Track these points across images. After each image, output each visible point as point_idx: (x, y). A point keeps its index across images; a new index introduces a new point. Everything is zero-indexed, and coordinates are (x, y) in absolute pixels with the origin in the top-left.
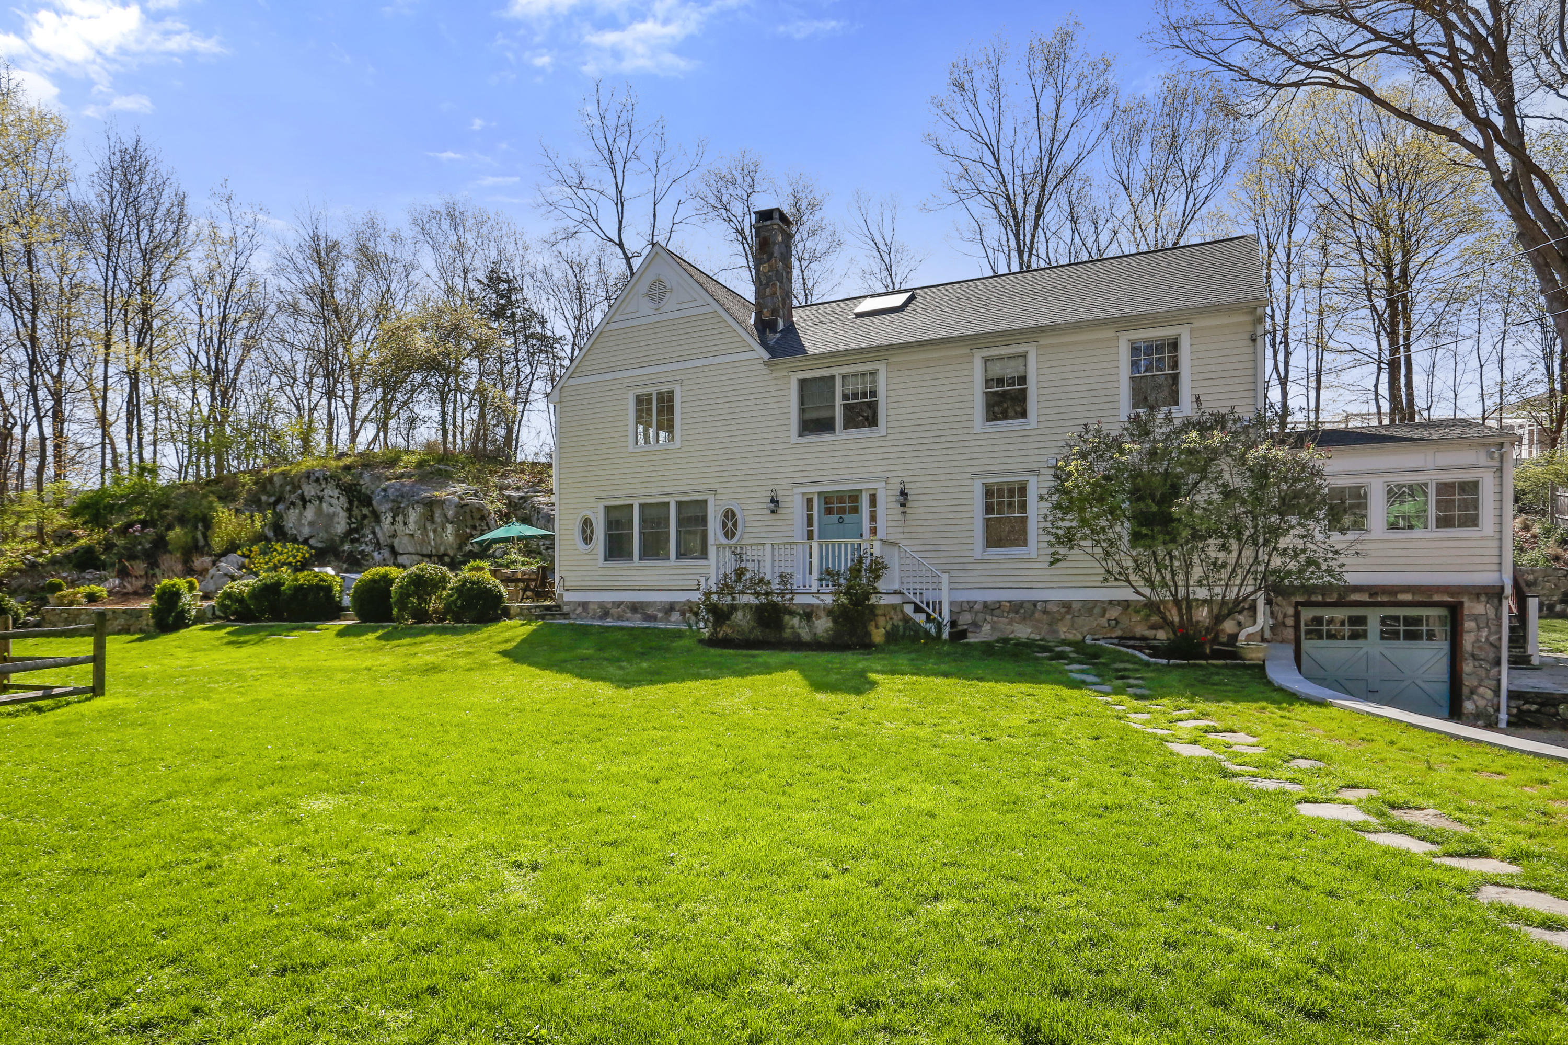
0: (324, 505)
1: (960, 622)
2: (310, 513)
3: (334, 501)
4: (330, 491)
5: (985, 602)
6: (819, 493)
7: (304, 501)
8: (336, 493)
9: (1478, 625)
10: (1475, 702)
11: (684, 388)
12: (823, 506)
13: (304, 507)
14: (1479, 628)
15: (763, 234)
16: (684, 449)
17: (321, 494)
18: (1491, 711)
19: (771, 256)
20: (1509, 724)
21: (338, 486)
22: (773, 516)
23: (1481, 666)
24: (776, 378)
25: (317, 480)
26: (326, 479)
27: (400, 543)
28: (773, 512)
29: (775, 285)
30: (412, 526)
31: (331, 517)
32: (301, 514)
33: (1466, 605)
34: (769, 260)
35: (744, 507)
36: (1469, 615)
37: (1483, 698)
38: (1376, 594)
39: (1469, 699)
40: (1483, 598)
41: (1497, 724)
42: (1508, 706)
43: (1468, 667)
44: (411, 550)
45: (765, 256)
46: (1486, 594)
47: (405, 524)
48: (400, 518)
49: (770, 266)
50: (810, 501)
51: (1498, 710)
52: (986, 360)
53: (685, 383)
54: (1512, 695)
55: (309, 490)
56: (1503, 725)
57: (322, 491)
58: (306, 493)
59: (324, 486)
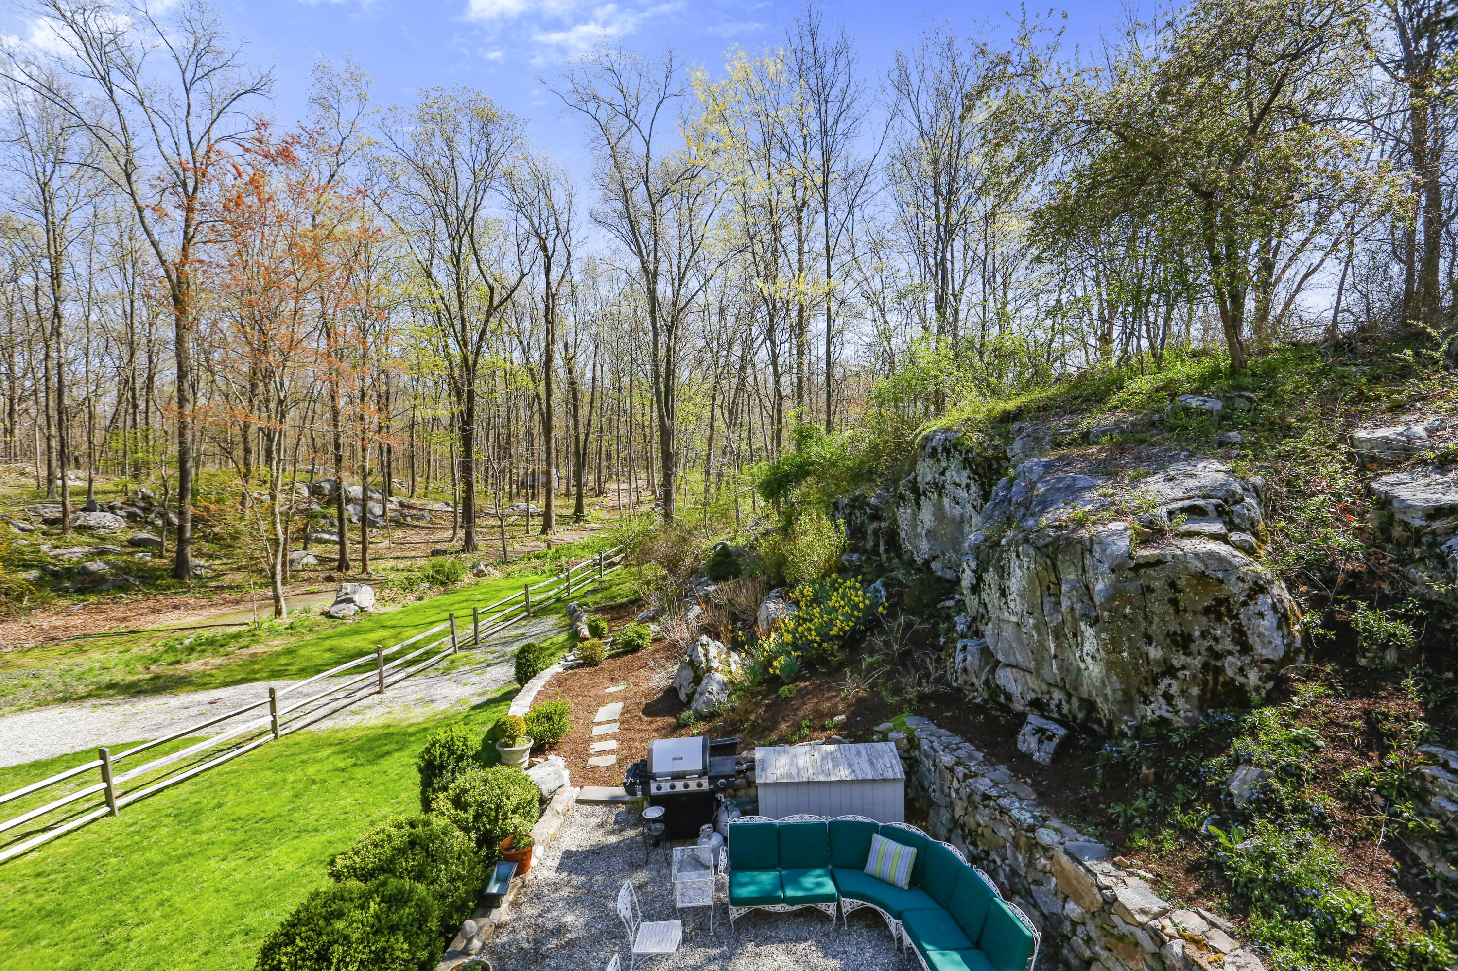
0: (947, 502)
2: (927, 515)
3: (962, 494)
4: (956, 474)
7: (918, 493)
8: (963, 477)
13: (918, 504)
17: (940, 479)
21: (966, 464)
25: (934, 453)
26: (947, 451)
32: (915, 516)
55: (926, 471)
57: (943, 473)
58: (919, 479)
59: (944, 465)
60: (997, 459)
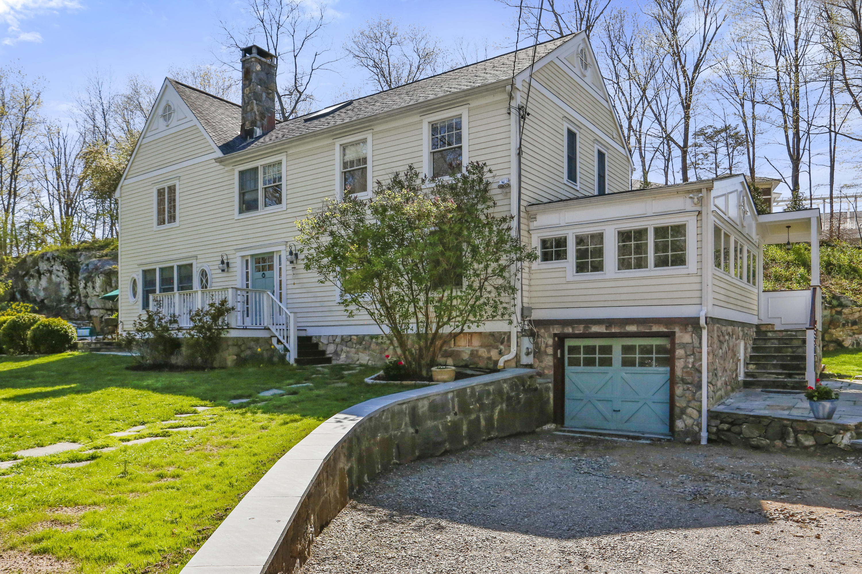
0: (53, 277)
1: (328, 352)
2: (44, 282)
3: (60, 274)
4: (57, 267)
5: (342, 336)
6: (252, 256)
7: (40, 274)
8: (61, 268)
9: (686, 352)
10: (684, 421)
11: (181, 182)
12: (254, 265)
13: (40, 278)
14: (687, 356)
15: (247, 65)
16: (181, 227)
17: (51, 269)
18: (697, 429)
19: (250, 81)
20: (709, 441)
21: (62, 263)
22: (224, 274)
23: (688, 389)
24: (227, 171)
25: (48, 259)
26: (54, 259)
27: (91, 301)
28: (223, 271)
29: (252, 103)
30: (98, 289)
31: (58, 284)
32: (38, 283)
33: (677, 335)
34: (250, 85)
35: (212, 268)
36: (680, 344)
37: (691, 417)
38: (610, 326)
39: (680, 418)
40: (690, 329)
41: (700, 442)
42: (708, 426)
43: (679, 391)
44: (99, 306)
45: (247, 82)
46: (692, 325)
47: (94, 288)
48: (90, 284)
49: (250, 89)
50: (247, 261)
51: (700, 429)
52: (344, 148)
53: (181, 178)
54: (713, 415)
55: (43, 266)
56: (704, 442)
57: (52, 267)
58: (41, 269)
59: (53, 263)
60: (75, 262)
